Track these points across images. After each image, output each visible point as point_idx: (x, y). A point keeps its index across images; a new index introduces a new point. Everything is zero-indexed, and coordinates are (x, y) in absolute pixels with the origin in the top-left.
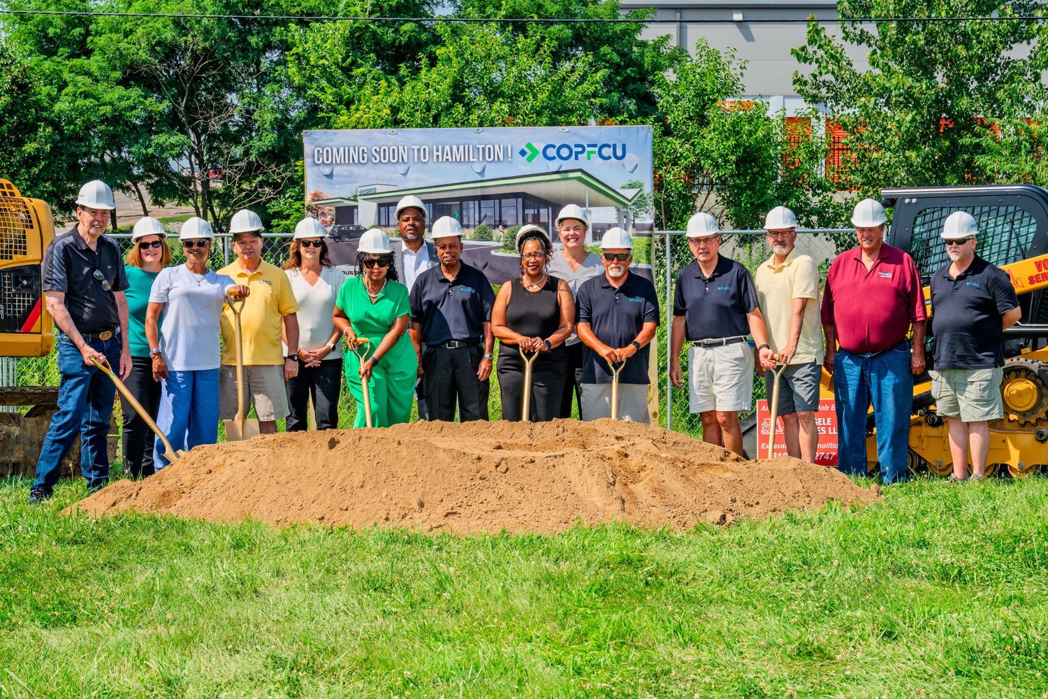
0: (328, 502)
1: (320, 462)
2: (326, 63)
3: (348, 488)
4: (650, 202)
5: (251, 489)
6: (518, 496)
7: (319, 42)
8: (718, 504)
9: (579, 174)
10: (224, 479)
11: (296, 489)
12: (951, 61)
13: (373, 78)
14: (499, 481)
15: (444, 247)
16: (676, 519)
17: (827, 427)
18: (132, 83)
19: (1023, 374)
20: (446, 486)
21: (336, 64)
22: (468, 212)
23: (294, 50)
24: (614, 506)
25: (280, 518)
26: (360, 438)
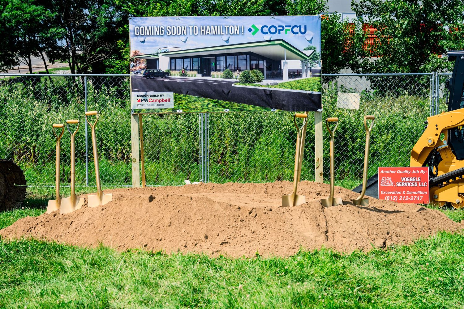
0: (150, 235)
1: (144, 209)
3: (161, 226)
4: (320, 58)
5: (102, 226)
6: (263, 232)
9: (281, 42)
10: (86, 219)
11: (130, 226)
14: (251, 222)
17: (418, 182)
18: (39, 3)
20: (221, 225)
22: (220, 63)
24: (321, 237)
25: (121, 244)
26: (168, 195)
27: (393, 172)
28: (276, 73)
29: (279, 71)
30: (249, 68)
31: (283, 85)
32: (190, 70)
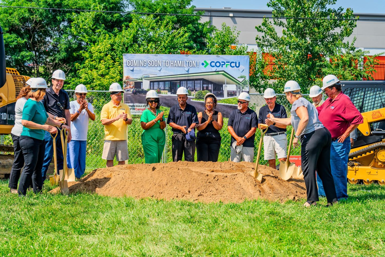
0: (154, 190)
1: (149, 175)
2: (86, 27)
3: (161, 185)
4: (248, 83)
5: (124, 185)
6: (223, 189)
7: (83, 19)
8: (292, 193)
9: (223, 72)
11: (141, 185)
12: (312, 33)
13: (103, 33)
14: (215, 184)
15: (180, 98)
16: (279, 199)
18: (12, 32)
19: (384, 148)
20: (197, 185)
21: (90, 28)
23: (74, 22)
24: (257, 193)
25: (137, 196)
26: (164, 167)
27: (296, 159)
28: (219, 93)
29: (221, 92)
30: (202, 89)
31: (224, 101)
32: (163, 90)
